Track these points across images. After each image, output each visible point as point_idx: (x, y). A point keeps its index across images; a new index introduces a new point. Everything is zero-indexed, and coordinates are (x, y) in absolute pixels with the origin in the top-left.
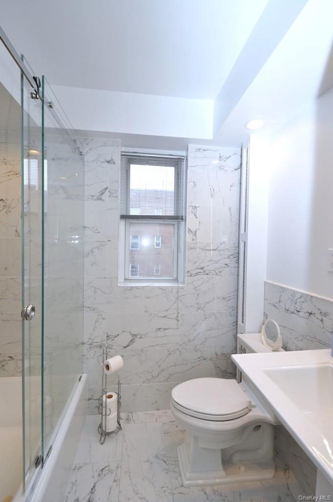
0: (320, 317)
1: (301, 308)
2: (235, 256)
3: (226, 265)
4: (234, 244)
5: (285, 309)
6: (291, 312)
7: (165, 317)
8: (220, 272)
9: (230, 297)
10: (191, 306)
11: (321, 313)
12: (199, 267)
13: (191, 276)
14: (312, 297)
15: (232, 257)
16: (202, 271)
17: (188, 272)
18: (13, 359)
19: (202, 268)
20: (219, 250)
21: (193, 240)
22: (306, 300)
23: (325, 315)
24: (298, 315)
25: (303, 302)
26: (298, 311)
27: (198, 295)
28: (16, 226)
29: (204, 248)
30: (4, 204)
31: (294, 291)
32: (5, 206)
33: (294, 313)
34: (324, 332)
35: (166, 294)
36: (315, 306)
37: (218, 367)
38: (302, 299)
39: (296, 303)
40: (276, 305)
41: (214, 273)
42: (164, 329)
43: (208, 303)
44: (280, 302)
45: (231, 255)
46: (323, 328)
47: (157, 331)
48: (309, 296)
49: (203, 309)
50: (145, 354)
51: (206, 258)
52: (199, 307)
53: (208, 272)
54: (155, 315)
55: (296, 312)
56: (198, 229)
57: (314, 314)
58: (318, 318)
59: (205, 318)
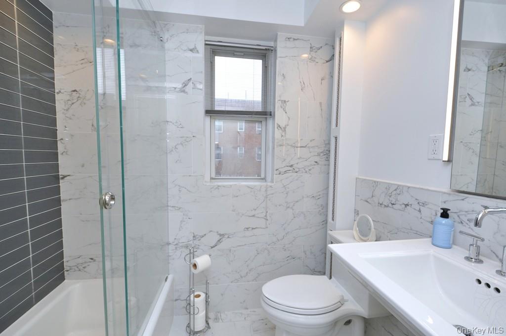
0: (417, 207)
1: (397, 200)
2: (325, 154)
3: (316, 162)
4: (324, 141)
5: (379, 203)
6: (385, 206)
7: (254, 216)
8: (310, 170)
9: (319, 195)
10: (280, 205)
11: (418, 203)
12: (288, 165)
13: (280, 174)
14: (409, 187)
15: (322, 154)
16: (290, 168)
17: (277, 170)
18: (95, 261)
19: (292, 166)
20: (309, 147)
21: (282, 136)
22: (402, 192)
23: (424, 204)
24: (393, 207)
25: (399, 194)
26: (393, 204)
27: (287, 193)
28: (92, 120)
29: (294, 145)
30: (78, 95)
31: (389, 183)
32: (79, 97)
33: (388, 206)
34: (422, 223)
35: (254, 193)
36: (412, 197)
37: (307, 266)
38: (398, 191)
39: (390, 196)
40: (368, 200)
41: (304, 171)
42: (253, 229)
43: (297, 202)
44: (372, 197)
45: (322, 152)
46: (421, 218)
47: (245, 230)
48: (406, 186)
49: (292, 208)
50: (233, 254)
51: (295, 156)
52: (288, 206)
53: (297, 170)
54: (243, 215)
55: (390, 205)
56: (288, 125)
57: (411, 205)
58: (415, 209)
59: (294, 217)
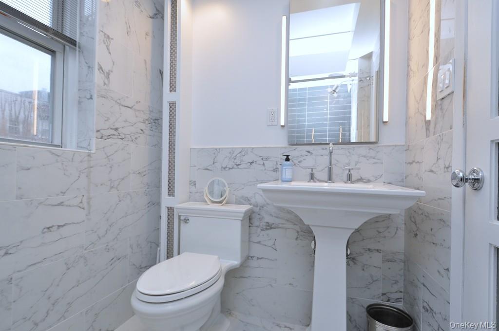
0: (261, 162)
1: (242, 161)
2: (150, 122)
3: (142, 130)
4: (149, 107)
5: (222, 168)
6: (230, 168)
7: (61, 204)
8: (136, 138)
9: (145, 171)
10: (102, 185)
11: (262, 159)
12: (112, 127)
13: (102, 138)
14: (253, 148)
15: (147, 122)
16: (115, 133)
17: (98, 131)
19: (116, 129)
20: (135, 110)
21: (105, 84)
22: (247, 153)
23: (267, 159)
24: (238, 168)
25: (244, 155)
26: (238, 165)
27: (111, 167)
29: (119, 101)
31: (233, 148)
33: (233, 168)
34: (266, 173)
35: (62, 164)
36: (257, 155)
37: (134, 265)
38: (243, 153)
39: (235, 159)
40: (208, 168)
41: (130, 139)
42: (59, 226)
43: (123, 179)
44: (213, 163)
45: (147, 120)
46: (265, 170)
47: (43, 233)
48: (250, 148)
49: (117, 188)
51: (121, 116)
52: (112, 185)
53: (123, 136)
54: (41, 203)
55: (235, 166)
56: (112, 72)
57: (256, 162)
58: (259, 164)
59: (120, 201)
